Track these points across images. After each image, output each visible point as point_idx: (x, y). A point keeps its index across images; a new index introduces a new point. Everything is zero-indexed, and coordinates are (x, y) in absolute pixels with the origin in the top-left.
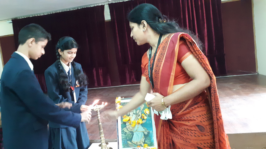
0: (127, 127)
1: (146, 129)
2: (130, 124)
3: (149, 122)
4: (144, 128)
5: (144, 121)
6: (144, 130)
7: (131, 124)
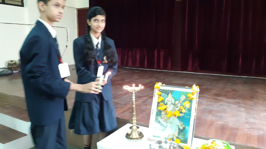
0: (162, 116)
1: (182, 123)
2: (166, 114)
3: (187, 117)
4: (181, 121)
5: (181, 115)
6: (179, 124)
7: (167, 113)
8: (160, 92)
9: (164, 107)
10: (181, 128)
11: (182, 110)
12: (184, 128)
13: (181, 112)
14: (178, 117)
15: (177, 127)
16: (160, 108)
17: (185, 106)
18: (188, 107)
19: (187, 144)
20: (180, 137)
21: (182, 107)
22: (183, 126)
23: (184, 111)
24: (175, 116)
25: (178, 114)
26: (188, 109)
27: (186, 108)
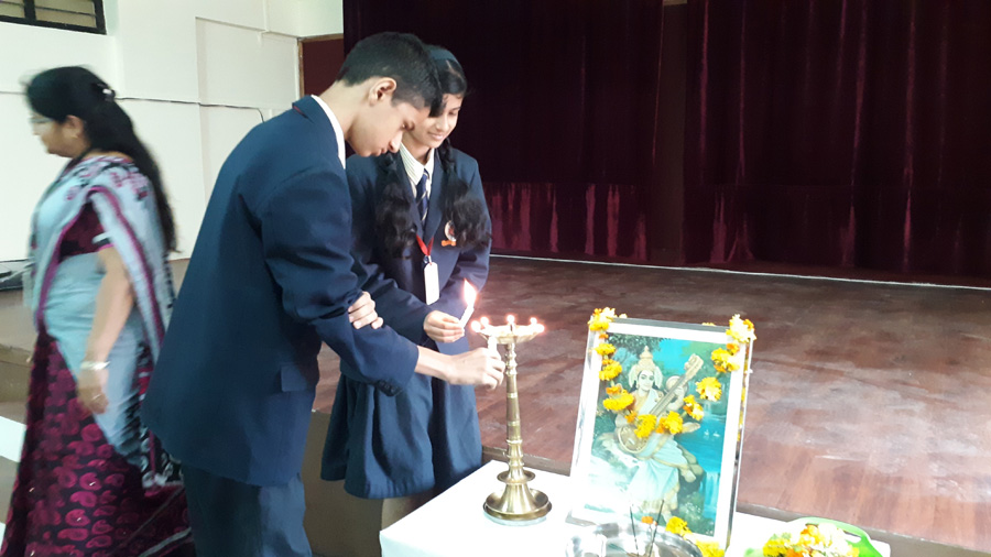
0: (619, 432)
1: (693, 460)
2: (632, 426)
3: (711, 433)
4: (687, 453)
5: (689, 428)
6: (682, 462)
7: (636, 423)
8: (610, 342)
9: (624, 399)
10: (690, 476)
11: (691, 409)
12: (701, 478)
13: (688, 419)
14: (678, 437)
15: (672, 474)
16: (608, 404)
17: (703, 396)
18: (715, 400)
19: (712, 535)
20: (684, 509)
21: (691, 401)
22: (698, 469)
23: (698, 413)
24: (667, 431)
25: (676, 425)
26: (714, 407)
27: (707, 403)
